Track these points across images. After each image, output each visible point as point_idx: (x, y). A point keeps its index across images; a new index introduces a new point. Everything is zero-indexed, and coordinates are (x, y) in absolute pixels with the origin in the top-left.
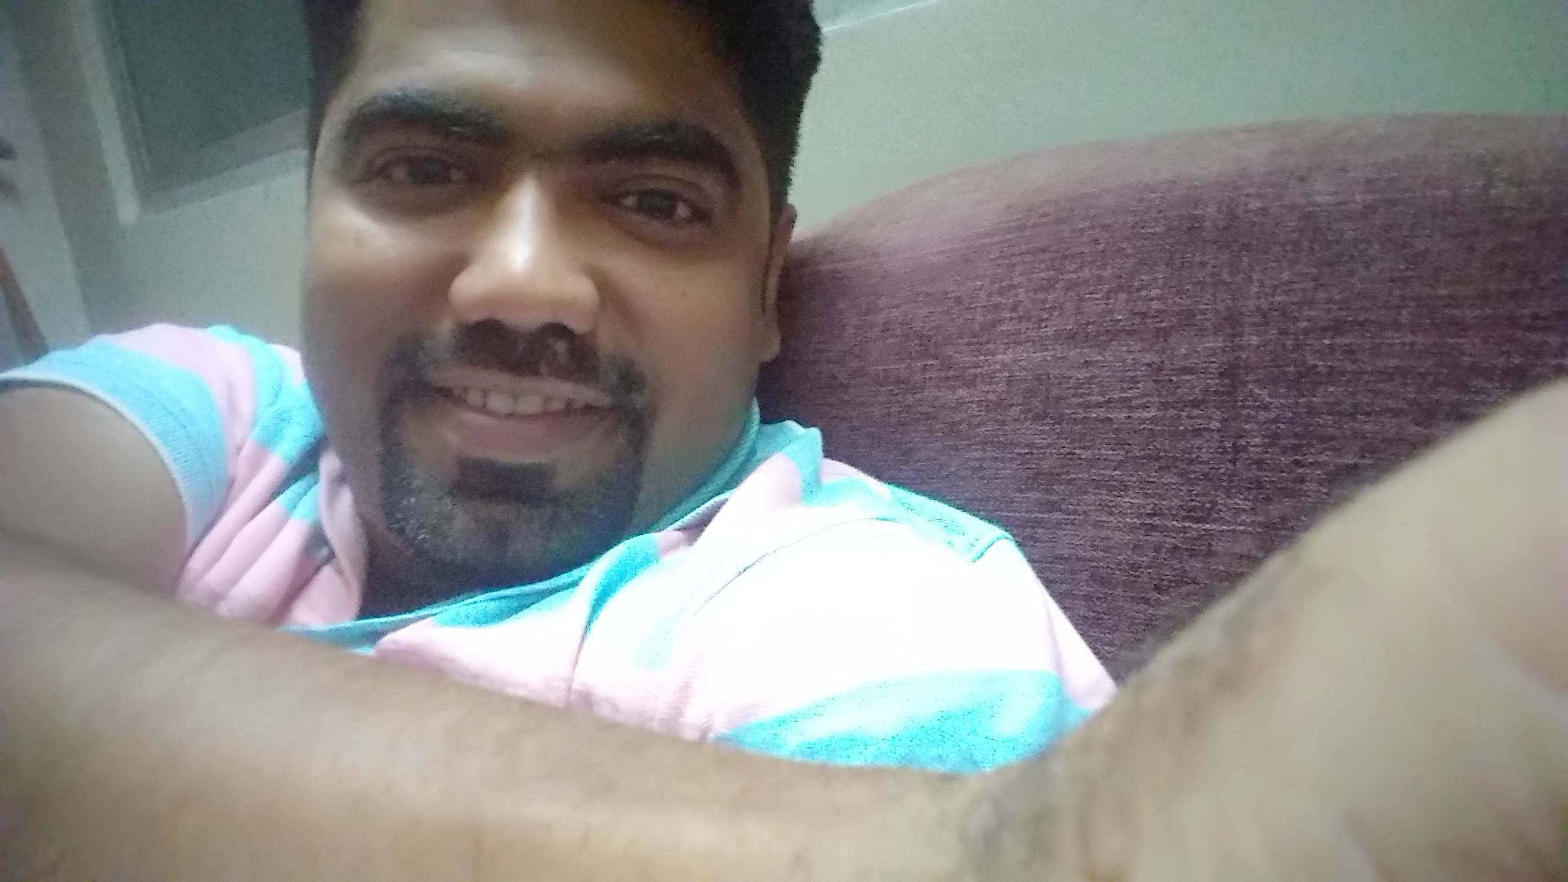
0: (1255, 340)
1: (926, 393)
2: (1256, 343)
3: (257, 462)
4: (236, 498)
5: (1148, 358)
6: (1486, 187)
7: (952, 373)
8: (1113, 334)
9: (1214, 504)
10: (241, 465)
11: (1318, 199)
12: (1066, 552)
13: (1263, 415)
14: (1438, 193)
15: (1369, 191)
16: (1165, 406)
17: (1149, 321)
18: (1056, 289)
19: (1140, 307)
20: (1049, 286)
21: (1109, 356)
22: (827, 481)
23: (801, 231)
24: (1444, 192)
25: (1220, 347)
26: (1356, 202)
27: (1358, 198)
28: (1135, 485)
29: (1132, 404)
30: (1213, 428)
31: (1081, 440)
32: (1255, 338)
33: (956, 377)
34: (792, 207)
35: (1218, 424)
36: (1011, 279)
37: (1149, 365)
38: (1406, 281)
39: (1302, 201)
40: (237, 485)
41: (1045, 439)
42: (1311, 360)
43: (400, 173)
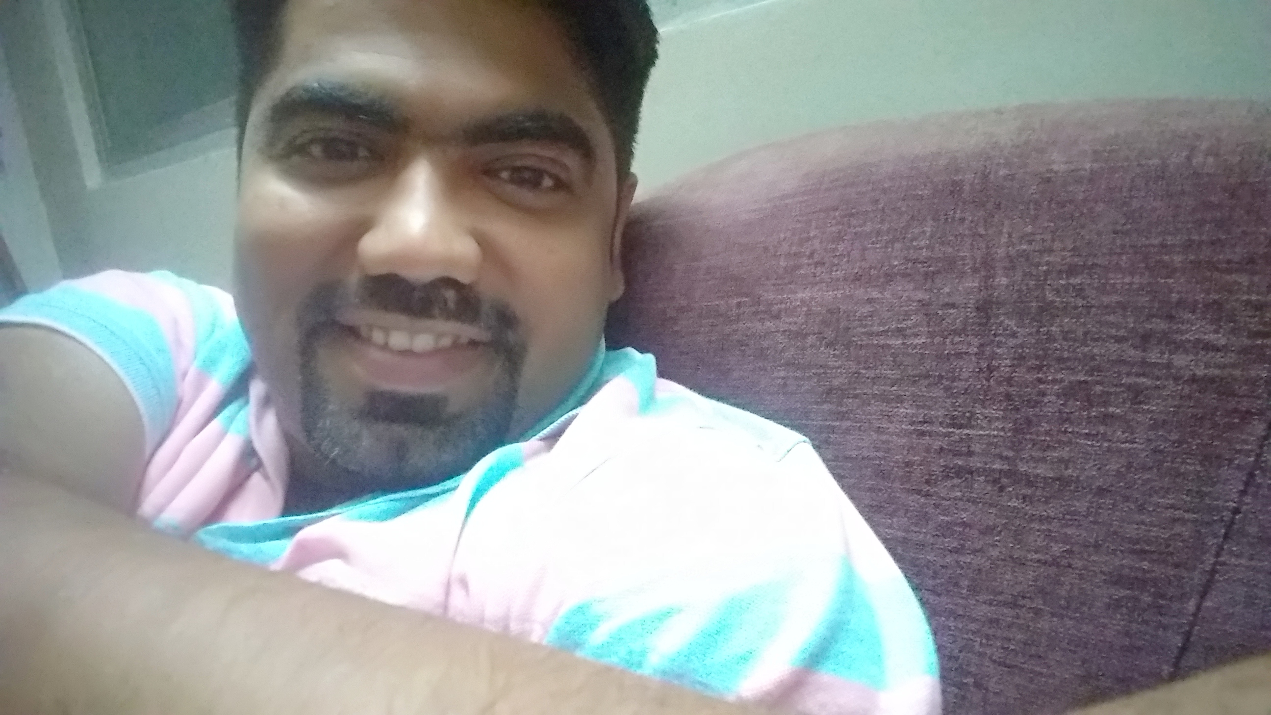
0: (1004, 281)
1: (741, 325)
2: (1005, 283)
3: (199, 386)
4: (182, 417)
5: (920, 295)
6: (1189, 158)
7: (762, 308)
8: (889, 278)
9: (973, 414)
10: (186, 388)
11: (1055, 167)
12: (854, 454)
13: (1012, 342)
14: (1151, 162)
15: (1096, 161)
16: (932, 335)
17: (920, 266)
18: (843, 240)
19: (913, 255)
20: (839, 238)
21: (887, 294)
22: (660, 396)
23: (641, 195)
24: (1156, 161)
25: (975, 286)
26: (1086, 170)
27: (1088, 166)
28: (909, 398)
29: (907, 333)
30: (972, 352)
31: (866, 362)
32: (1005, 279)
33: (765, 312)
34: (633, 175)
35: (976, 349)
36: (808, 233)
37: (920, 301)
38: (1127, 233)
39: (1042, 169)
40: (184, 405)
41: (836, 361)
42: (1050, 296)
43: (316, 150)
